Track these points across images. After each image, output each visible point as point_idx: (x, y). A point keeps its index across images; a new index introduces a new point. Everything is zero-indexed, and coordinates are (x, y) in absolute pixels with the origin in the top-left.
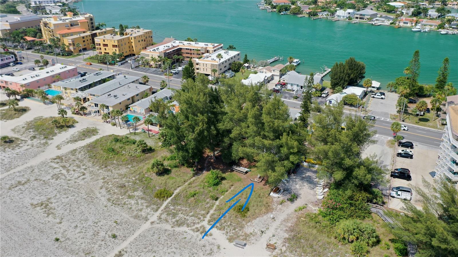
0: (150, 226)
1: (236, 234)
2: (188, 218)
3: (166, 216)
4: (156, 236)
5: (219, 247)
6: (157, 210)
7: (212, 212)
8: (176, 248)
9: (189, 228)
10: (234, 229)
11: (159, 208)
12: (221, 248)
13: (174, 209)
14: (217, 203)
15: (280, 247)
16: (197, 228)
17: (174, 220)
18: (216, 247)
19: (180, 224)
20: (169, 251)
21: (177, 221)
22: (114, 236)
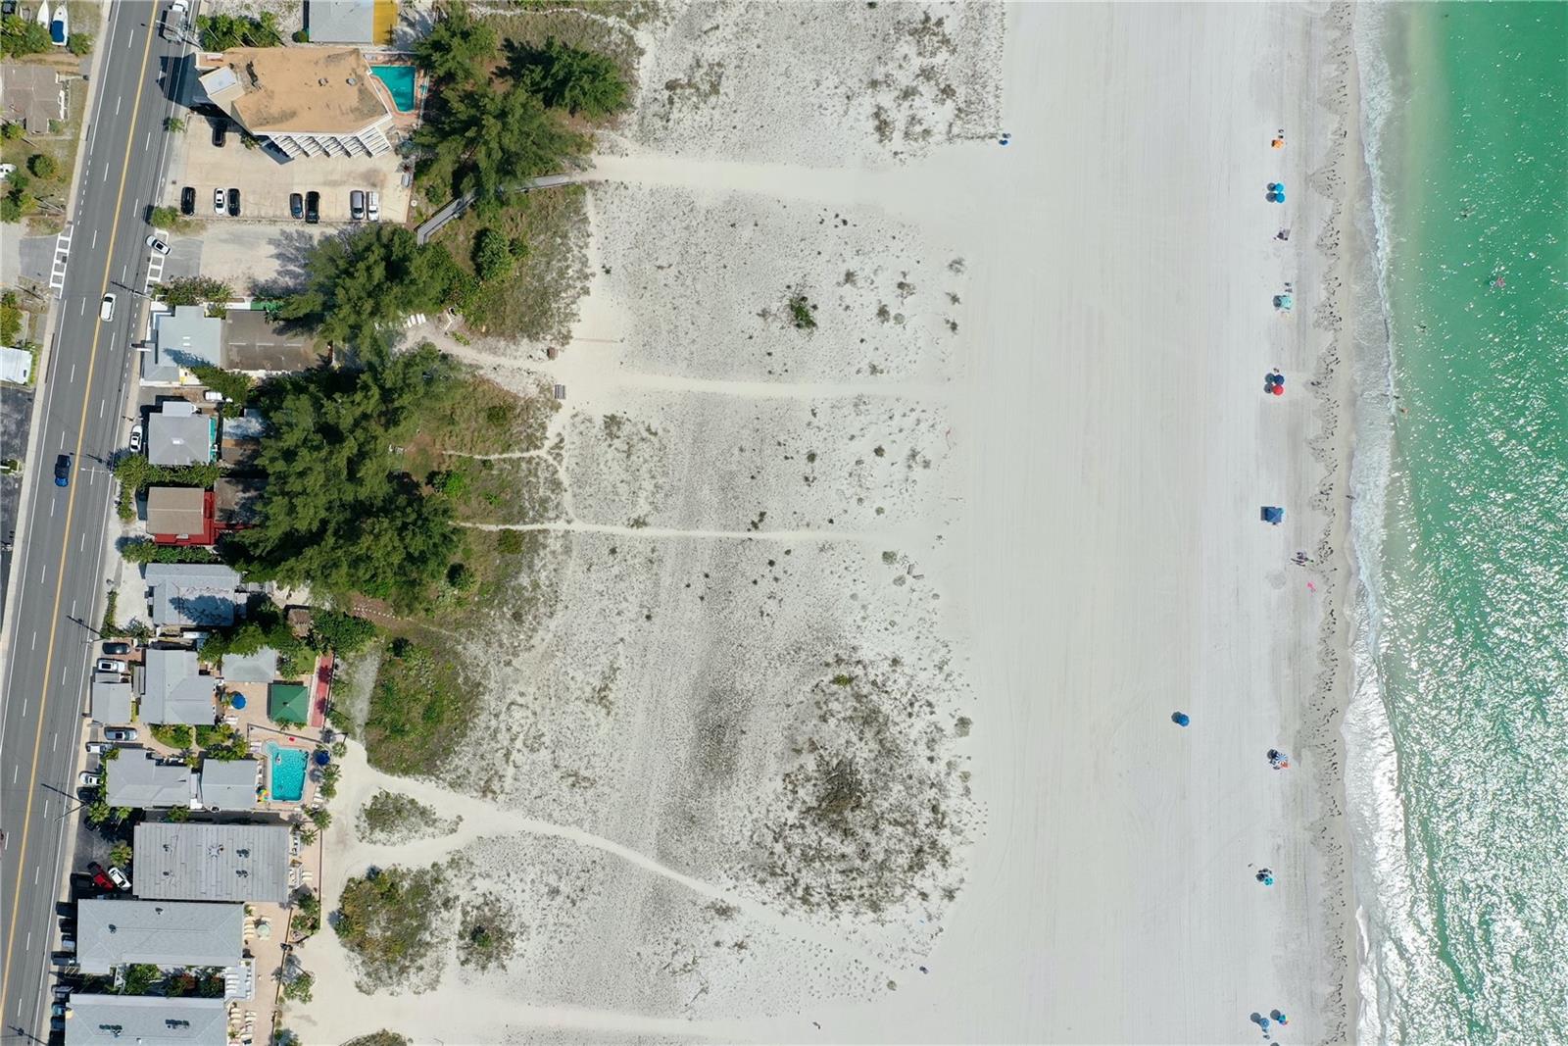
0: (576, 520)
1: (545, 404)
2: (542, 481)
3: (550, 512)
4: (590, 501)
5: (576, 415)
6: (545, 531)
7: (517, 455)
8: (598, 464)
9: (558, 468)
10: (539, 409)
11: (539, 531)
12: (574, 412)
13: (533, 508)
14: (493, 457)
15: (547, 342)
16: (555, 459)
17: (553, 497)
18: (576, 419)
19: (556, 485)
20: (605, 470)
21: (553, 491)
22: (613, 551)
